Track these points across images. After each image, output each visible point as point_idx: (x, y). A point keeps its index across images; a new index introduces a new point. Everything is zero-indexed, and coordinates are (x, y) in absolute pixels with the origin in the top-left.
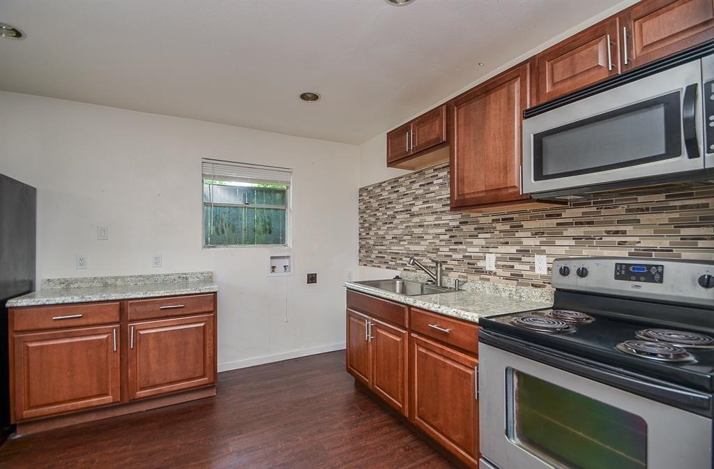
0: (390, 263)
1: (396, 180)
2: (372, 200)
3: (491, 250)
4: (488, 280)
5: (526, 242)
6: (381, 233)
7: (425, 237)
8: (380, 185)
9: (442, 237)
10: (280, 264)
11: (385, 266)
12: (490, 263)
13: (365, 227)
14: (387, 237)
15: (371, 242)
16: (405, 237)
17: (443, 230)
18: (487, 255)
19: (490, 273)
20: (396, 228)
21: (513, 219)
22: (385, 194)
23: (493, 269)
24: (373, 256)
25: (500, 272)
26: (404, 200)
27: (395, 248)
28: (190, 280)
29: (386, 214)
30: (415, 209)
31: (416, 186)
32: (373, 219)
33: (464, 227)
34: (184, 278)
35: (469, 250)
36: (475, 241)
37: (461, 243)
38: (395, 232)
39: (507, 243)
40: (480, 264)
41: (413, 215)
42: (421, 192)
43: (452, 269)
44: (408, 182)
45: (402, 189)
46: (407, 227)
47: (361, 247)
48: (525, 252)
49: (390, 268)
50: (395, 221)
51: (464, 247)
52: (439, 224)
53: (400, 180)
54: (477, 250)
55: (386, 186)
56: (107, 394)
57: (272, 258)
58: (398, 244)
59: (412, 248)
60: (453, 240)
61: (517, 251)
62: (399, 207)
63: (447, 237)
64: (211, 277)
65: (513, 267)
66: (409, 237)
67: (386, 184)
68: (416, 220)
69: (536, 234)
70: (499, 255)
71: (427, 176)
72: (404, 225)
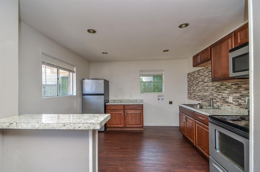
0: (197, 99)
1: (199, 70)
2: (191, 77)
3: (231, 95)
4: (230, 106)
5: (243, 92)
6: (194, 88)
7: (209, 90)
8: (194, 72)
9: (214, 90)
10: (161, 98)
11: (196, 100)
12: (230, 99)
13: (190, 86)
14: (196, 90)
15: (191, 92)
16: (202, 90)
17: (215, 88)
18: (229, 97)
19: (231, 103)
20: (199, 87)
21: (238, 84)
22: (196, 75)
23: (232, 102)
24: (192, 96)
25: (234, 103)
26: (202, 77)
27: (199, 94)
28: (138, 101)
29: (196, 82)
30: (205, 80)
31: (206, 72)
32: (192, 84)
33: (222, 87)
34: (136, 101)
35: (223, 95)
36: (225, 92)
37: (221, 92)
38: (199, 88)
39: (236, 93)
40: (227, 100)
41: (205, 82)
42: (207, 74)
43: (218, 101)
44: (203, 71)
45: (201, 74)
46: (203, 86)
47: (188, 93)
48: (242, 96)
49: (197, 100)
50: (199, 85)
51: (222, 94)
52: (213, 86)
53: (200, 70)
54: (226, 95)
55: (196, 73)
56: (121, 125)
57: (158, 96)
58: (200, 92)
59: (205, 94)
60: (218, 91)
61: (240, 95)
62: (200, 80)
63: (216, 90)
64: (142, 101)
65: (238, 101)
66: (203, 90)
67: (196, 72)
68: (206, 84)
69: (246, 89)
70: (234, 97)
71: (209, 69)
72: (202, 86)
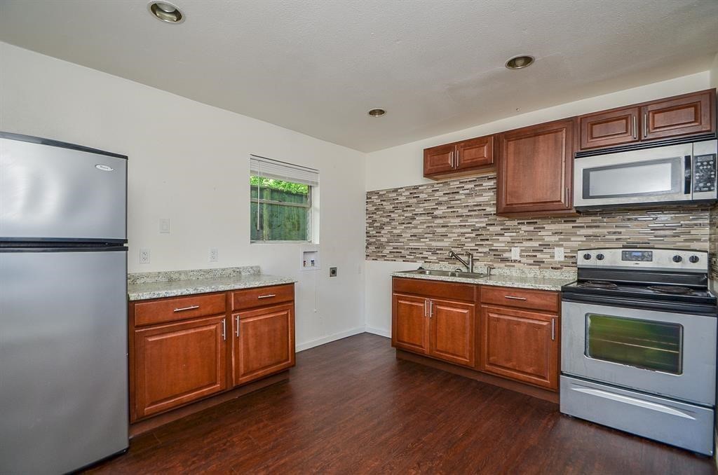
0: (407, 257)
2: (384, 203)
3: (516, 245)
4: (514, 266)
5: (547, 239)
6: (396, 231)
7: (449, 235)
8: (396, 190)
9: (467, 235)
10: (309, 259)
11: (402, 260)
12: (515, 254)
13: (375, 226)
14: (404, 235)
15: (384, 239)
16: (426, 236)
17: (469, 230)
18: (513, 249)
19: (515, 261)
20: (416, 228)
21: (536, 222)
22: (402, 199)
23: (518, 258)
24: (386, 251)
25: (524, 260)
26: (425, 205)
27: (414, 245)
28: (243, 274)
29: (403, 216)
30: (436, 213)
31: (440, 194)
32: (386, 220)
33: (491, 228)
34: (238, 272)
35: (495, 245)
36: (501, 238)
37: (488, 240)
38: (414, 231)
39: (532, 239)
40: (506, 255)
41: (436, 217)
42: (445, 198)
43: (478, 260)
44: (430, 190)
45: (423, 196)
46: (429, 227)
47: (369, 244)
48: (547, 246)
49: (408, 261)
50: (414, 222)
51: (490, 243)
52: (465, 226)
53: (420, 188)
54: (503, 245)
55: (404, 192)
57: (304, 252)
58: (417, 241)
59: (434, 244)
60: (479, 238)
61: (540, 245)
62: (420, 211)
63: (473, 235)
64: (259, 271)
65: (536, 256)
66: (431, 235)
67: (404, 190)
68: (439, 221)
69: (556, 233)
70: (523, 248)
71: (452, 187)
72: (425, 225)
